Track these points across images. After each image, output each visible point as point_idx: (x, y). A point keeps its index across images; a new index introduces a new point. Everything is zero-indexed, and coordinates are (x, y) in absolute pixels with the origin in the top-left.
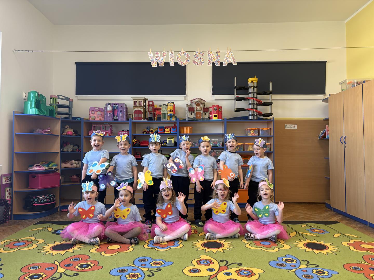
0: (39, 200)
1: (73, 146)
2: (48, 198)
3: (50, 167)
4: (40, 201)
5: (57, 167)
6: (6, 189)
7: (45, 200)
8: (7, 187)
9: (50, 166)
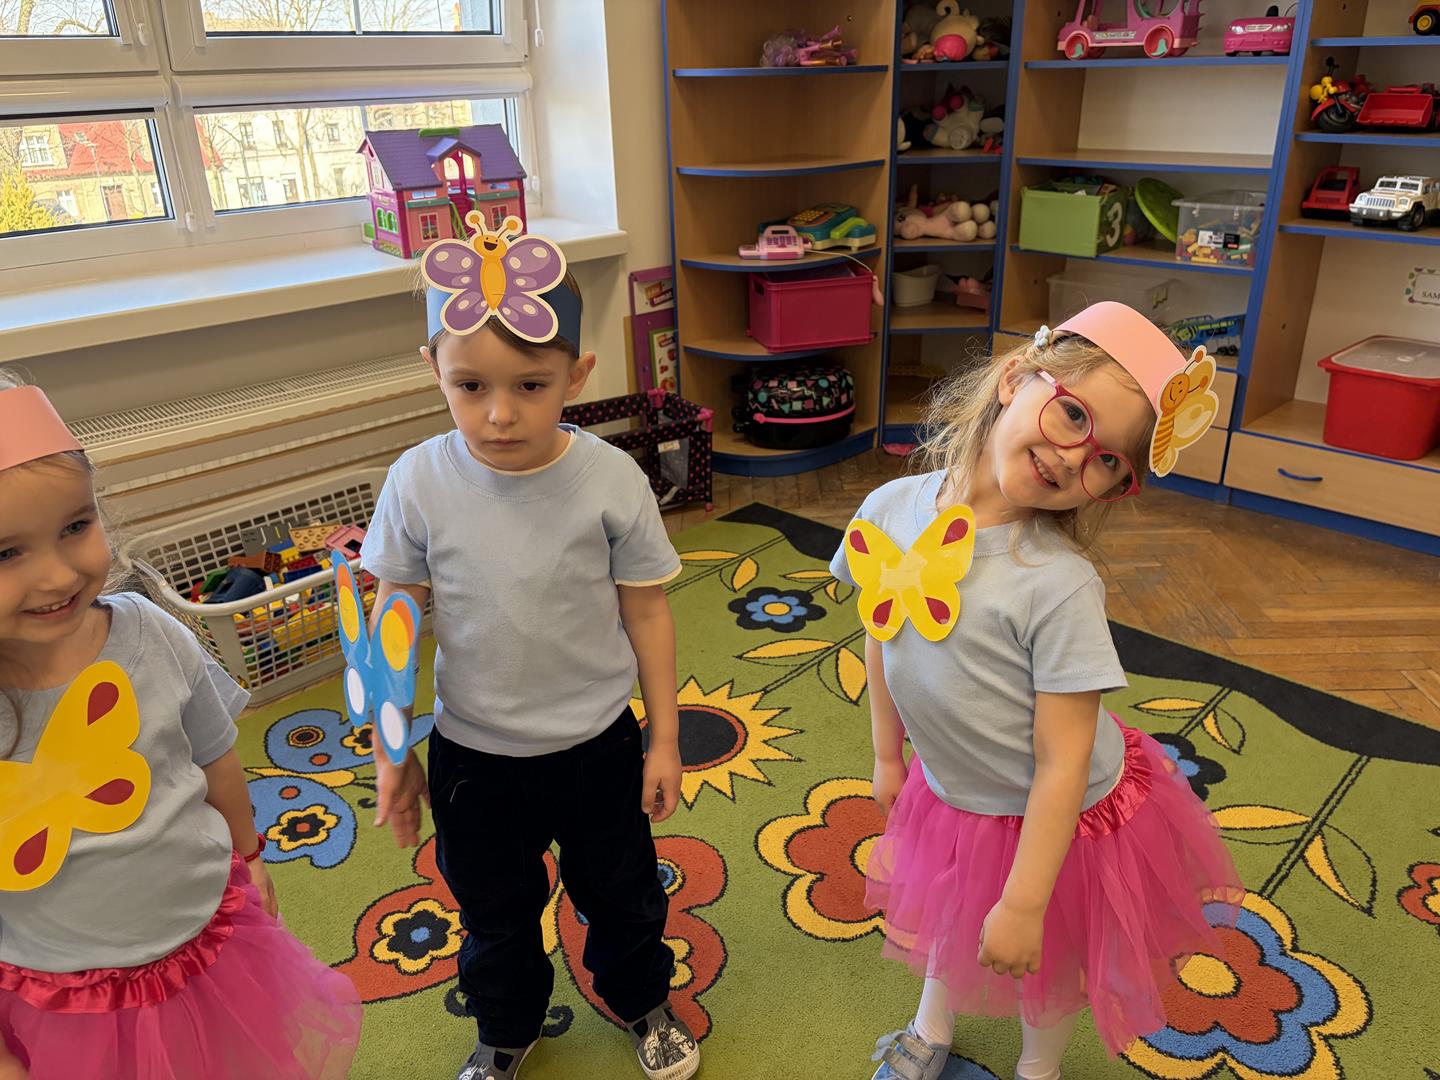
0: (773, 401)
1: (980, 114)
2: (811, 397)
3: (834, 240)
4: (776, 407)
5: (870, 239)
6: (656, 336)
7: (797, 406)
8: (657, 327)
9: (836, 234)
